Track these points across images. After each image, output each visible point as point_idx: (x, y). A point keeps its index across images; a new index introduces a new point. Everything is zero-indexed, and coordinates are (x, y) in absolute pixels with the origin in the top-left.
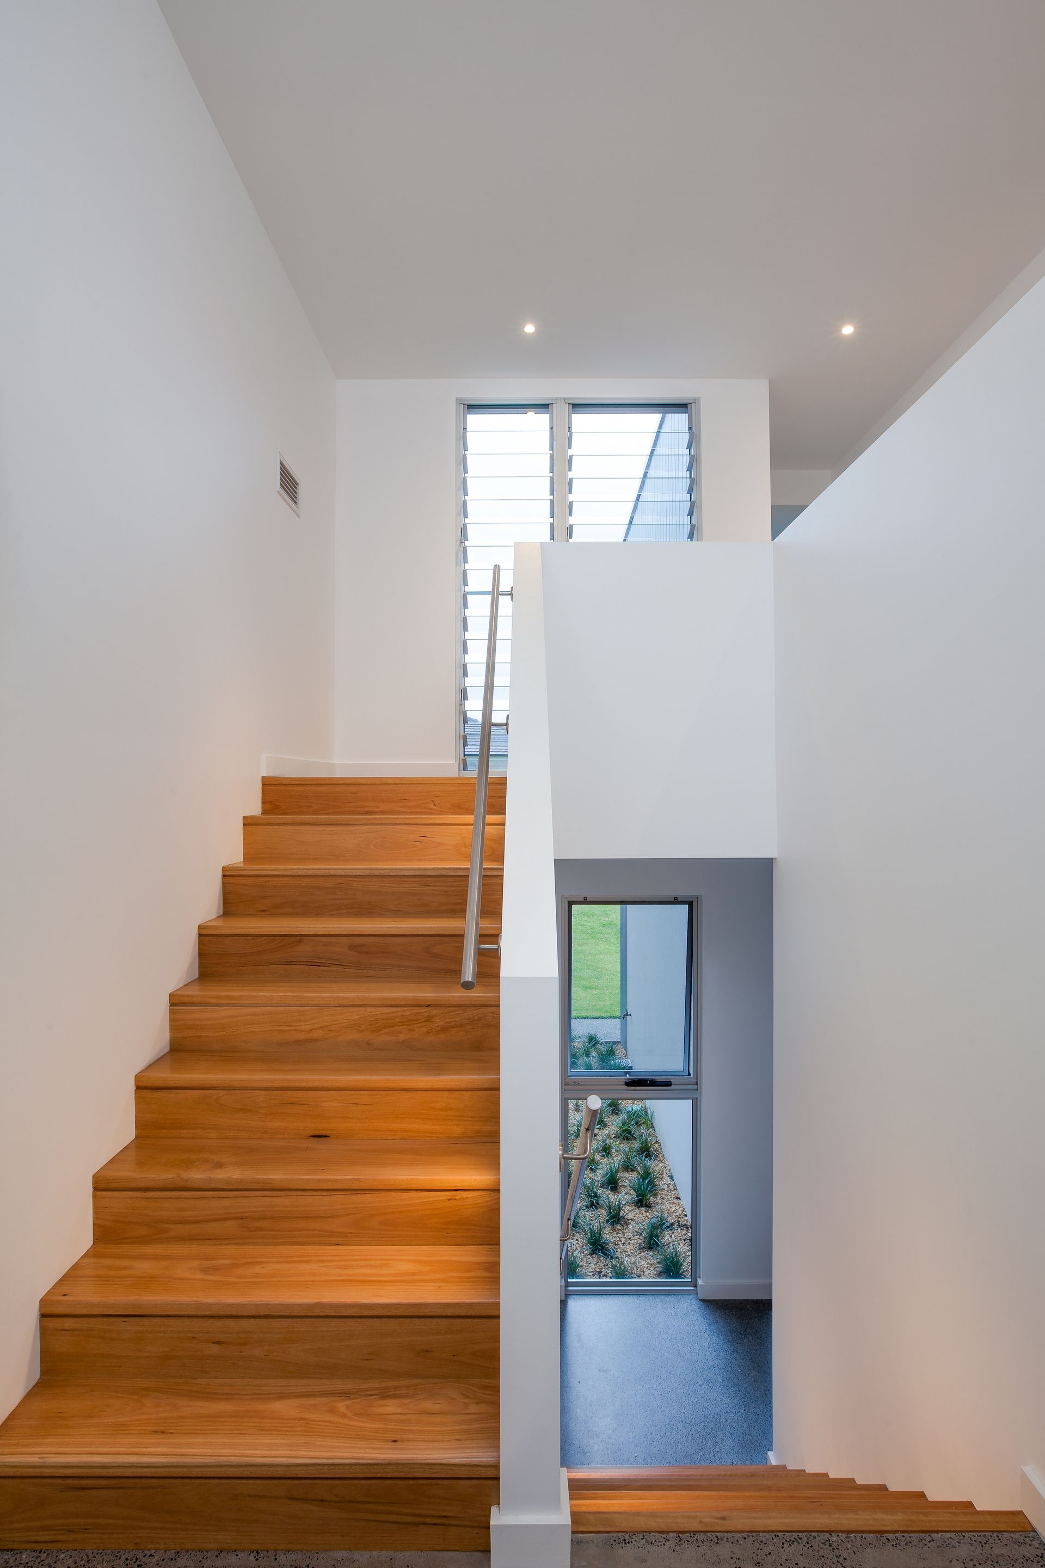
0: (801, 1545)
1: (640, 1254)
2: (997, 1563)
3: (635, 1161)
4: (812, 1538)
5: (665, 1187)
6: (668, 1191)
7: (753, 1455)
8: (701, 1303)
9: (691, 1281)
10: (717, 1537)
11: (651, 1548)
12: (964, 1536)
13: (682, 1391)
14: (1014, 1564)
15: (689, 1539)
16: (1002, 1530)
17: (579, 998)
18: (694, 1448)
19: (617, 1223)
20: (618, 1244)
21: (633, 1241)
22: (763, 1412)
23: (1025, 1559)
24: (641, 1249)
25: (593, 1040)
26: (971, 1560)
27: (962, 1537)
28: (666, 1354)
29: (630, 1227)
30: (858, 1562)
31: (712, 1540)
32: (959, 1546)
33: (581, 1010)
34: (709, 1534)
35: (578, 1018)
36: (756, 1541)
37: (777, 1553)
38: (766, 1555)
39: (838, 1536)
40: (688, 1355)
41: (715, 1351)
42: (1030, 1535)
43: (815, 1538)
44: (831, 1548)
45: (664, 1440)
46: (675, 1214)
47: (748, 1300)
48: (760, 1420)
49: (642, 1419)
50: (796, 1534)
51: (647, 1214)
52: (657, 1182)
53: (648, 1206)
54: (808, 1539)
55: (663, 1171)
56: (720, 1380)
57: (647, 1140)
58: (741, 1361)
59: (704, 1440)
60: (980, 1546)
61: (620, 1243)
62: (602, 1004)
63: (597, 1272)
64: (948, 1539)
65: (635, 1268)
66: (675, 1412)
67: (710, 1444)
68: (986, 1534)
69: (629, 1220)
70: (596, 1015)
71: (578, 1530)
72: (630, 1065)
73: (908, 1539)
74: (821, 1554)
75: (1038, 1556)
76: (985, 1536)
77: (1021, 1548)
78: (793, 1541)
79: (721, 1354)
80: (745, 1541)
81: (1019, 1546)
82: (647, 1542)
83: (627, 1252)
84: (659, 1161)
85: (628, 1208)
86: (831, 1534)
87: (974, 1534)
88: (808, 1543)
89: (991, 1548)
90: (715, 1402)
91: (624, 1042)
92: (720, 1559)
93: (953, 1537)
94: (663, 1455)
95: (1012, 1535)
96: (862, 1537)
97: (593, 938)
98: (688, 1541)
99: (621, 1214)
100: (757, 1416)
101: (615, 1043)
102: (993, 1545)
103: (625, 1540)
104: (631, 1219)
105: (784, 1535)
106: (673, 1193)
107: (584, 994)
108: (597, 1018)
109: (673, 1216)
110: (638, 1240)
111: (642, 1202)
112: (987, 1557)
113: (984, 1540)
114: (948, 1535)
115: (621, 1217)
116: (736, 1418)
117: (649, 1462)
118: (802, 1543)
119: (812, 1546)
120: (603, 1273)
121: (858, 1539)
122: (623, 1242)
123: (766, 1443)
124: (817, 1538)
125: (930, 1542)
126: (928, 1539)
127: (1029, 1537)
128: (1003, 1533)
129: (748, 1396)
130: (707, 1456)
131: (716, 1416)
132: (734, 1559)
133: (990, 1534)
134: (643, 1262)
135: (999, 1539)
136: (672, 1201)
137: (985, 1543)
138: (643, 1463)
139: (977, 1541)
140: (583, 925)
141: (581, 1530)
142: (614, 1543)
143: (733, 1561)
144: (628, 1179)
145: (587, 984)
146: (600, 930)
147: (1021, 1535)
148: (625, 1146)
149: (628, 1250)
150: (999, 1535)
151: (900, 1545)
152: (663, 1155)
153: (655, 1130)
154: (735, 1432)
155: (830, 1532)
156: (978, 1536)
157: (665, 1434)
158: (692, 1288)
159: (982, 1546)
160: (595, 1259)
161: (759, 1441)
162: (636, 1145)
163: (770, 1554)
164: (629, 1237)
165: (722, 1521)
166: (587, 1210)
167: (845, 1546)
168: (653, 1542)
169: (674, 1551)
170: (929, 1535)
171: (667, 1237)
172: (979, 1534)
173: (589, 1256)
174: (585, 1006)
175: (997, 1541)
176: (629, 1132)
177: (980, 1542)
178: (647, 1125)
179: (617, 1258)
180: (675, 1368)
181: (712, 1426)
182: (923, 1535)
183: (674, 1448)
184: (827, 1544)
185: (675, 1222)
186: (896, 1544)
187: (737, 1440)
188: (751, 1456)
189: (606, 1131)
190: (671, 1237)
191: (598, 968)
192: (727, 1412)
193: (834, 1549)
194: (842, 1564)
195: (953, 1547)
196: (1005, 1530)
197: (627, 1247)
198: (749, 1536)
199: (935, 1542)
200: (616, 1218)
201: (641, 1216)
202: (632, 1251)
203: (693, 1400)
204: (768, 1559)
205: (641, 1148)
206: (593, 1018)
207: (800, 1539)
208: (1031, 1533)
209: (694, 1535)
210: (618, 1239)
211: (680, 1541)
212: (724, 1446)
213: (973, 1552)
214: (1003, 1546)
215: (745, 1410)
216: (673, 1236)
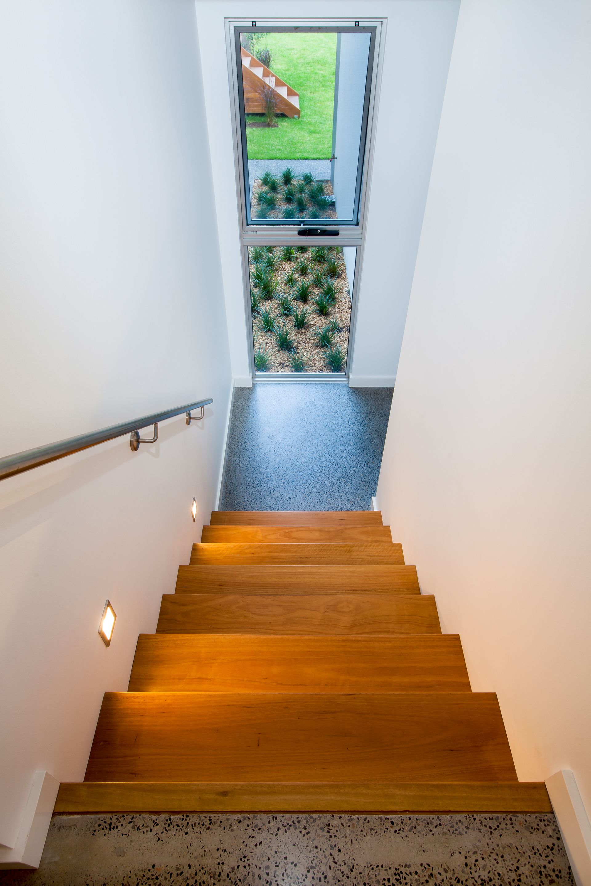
0: (298, 831)
1: (315, 350)
2: (502, 857)
3: (323, 280)
4: (312, 820)
5: (343, 300)
6: (344, 302)
7: (364, 495)
8: (350, 390)
9: (345, 375)
10: (210, 820)
11: (136, 835)
12: (475, 819)
13: (324, 452)
14: (520, 858)
15: (180, 823)
16: (518, 810)
17: (304, 142)
18: (324, 490)
19: (302, 328)
20: (300, 343)
21: (311, 341)
22: (377, 466)
23: (534, 851)
24: (317, 346)
25: (308, 179)
26: (475, 853)
27: (472, 820)
28: (318, 426)
29: (311, 330)
30: (353, 855)
31: (203, 824)
32: (466, 832)
33: (304, 152)
34: (202, 816)
35: (301, 159)
36: (250, 826)
37: (268, 842)
38: (256, 846)
39: (340, 817)
40: (333, 427)
41: (352, 424)
42: (546, 818)
43: (315, 821)
44: (329, 834)
45: (305, 485)
46: (346, 321)
47: (384, 388)
48: (373, 471)
49: (292, 471)
50: (295, 816)
51: (325, 321)
52: (337, 296)
53: (327, 315)
54: (307, 822)
55: (343, 287)
56: (352, 444)
57: (334, 263)
58: (369, 431)
59: (332, 485)
60: (489, 833)
61: (302, 342)
62: (321, 147)
63: (282, 363)
64: (457, 823)
65: (309, 361)
66: (316, 466)
67: (336, 487)
68: (499, 815)
69: (311, 325)
70: (315, 156)
71: (65, 811)
72: (334, 200)
73: (414, 823)
74: (316, 843)
75: (548, 847)
76: (497, 819)
77: (533, 836)
78: (291, 826)
79: (357, 426)
80: (239, 825)
81: (532, 833)
82: (133, 827)
83: (306, 349)
84: (342, 279)
85: (312, 316)
86: (333, 816)
87: (487, 816)
88: (305, 829)
89: (501, 836)
90: (345, 459)
91: (330, 182)
92: (205, 851)
93: (463, 820)
94: (302, 495)
95: (527, 817)
96: (365, 819)
97: (323, 86)
98: (178, 826)
99: (306, 321)
100: (372, 469)
101: (323, 181)
102: (503, 832)
103: (111, 824)
104: (313, 325)
105: (283, 817)
106: (348, 304)
107: (309, 138)
108: (315, 160)
109: (344, 322)
110: (315, 340)
111: (323, 311)
112: (493, 849)
113: (493, 824)
114: (458, 817)
115: (306, 323)
116: (357, 470)
117: (292, 499)
118: (299, 828)
119: (308, 833)
120: (286, 364)
121: (361, 821)
122: (304, 342)
123: (374, 486)
124: (317, 821)
125: (436, 827)
126: (436, 822)
127: (544, 820)
128: (518, 815)
129: (369, 455)
130: (332, 495)
131: (344, 469)
132: (220, 850)
133: (504, 815)
134: (316, 357)
135: (512, 824)
136: (345, 311)
137: (495, 829)
138: (288, 499)
139: (488, 826)
140: (316, 73)
141: (67, 811)
142: (98, 828)
143: (217, 855)
144: (316, 293)
145: (312, 128)
146: (330, 78)
147: (536, 817)
148: (317, 267)
149: (307, 347)
150: (513, 818)
151: (403, 831)
152: (346, 274)
153: (343, 254)
154: (355, 479)
155: (333, 813)
156: (490, 819)
157: (307, 480)
158: (345, 379)
159: (491, 833)
160: (282, 354)
161: (370, 486)
162: (326, 267)
163: (261, 843)
164: (309, 338)
165: (222, 798)
166: (282, 317)
167: (344, 833)
168: (140, 827)
169: (159, 839)
170: (438, 818)
171: (337, 337)
172: (490, 815)
173: (277, 352)
174: (308, 148)
175: (509, 826)
176: (323, 257)
177: (490, 828)
178: (338, 251)
179: (298, 353)
180: (322, 436)
181: (340, 475)
182: (432, 816)
183: (310, 490)
184: (326, 829)
185: (344, 326)
186: (400, 830)
187: (354, 484)
188: (362, 495)
189: (306, 255)
190: (340, 338)
191: (324, 114)
192: (352, 466)
193: (331, 837)
194: (334, 858)
195: (460, 834)
196: (521, 810)
197: (307, 345)
198: (244, 819)
199: (442, 827)
200: (301, 324)
201: (320, 322)
202: (310, 348)
203: (330, 458)
204: (257, 850)
205: (329, 270)
206: (312, 159)
207: (299, 822)
208: (548, 815)
209: (187, 816)
210: (301, 339)
211: (169, 825)
212: (345, 489)
213: (479, 841)
214: (513, 833)
215: (365, 465)
216: (341, 337)
